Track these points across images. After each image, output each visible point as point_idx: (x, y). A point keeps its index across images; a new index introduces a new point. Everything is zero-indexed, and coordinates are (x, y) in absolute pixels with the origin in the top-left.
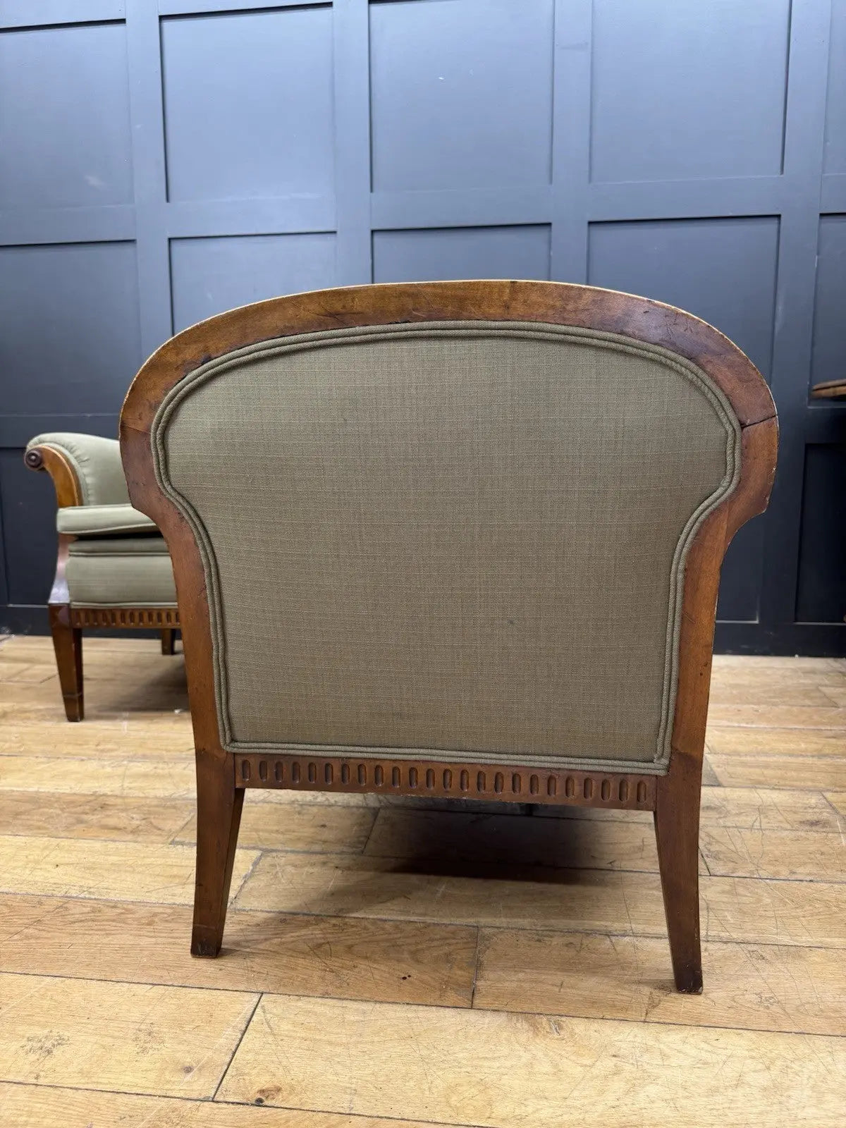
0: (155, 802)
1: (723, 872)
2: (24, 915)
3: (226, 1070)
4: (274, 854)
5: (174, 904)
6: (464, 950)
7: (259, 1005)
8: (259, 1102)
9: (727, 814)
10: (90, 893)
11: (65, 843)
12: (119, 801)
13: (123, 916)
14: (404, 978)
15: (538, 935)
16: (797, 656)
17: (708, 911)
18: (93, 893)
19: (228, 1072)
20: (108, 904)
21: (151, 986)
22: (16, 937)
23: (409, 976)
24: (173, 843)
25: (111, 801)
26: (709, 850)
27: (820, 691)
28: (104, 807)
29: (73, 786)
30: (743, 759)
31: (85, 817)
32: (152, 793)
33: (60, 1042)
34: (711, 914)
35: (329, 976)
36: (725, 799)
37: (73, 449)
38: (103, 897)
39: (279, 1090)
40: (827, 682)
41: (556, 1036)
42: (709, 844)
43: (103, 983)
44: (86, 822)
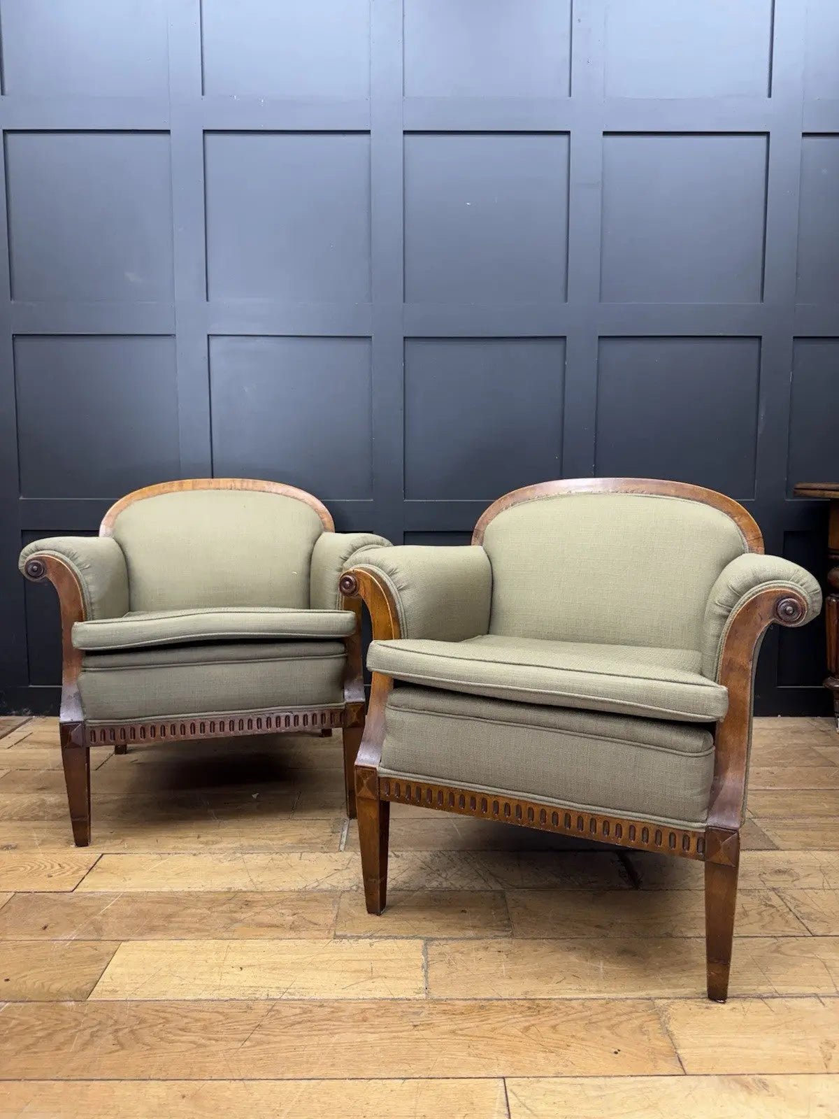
0: (294, 896)
1: (822, 932)
2: (242, 1021)
4: (436, 942)
5: (375, 999)
6: (652, 1022)
7: (508, 1090)
9: (798, 877)
10: (290, 993)
11: (235, 944)
12: (258, 897)
13: (336, 1015)
14: (616, 1053)
16: (779, 716)
17: (828, 970)
18: (294, 994)
20: (314, 1004)
21: (402, 1081)
22: (247, 1044)
23: (619, 1050)
24: (336, 937)
25: (250, 897)
26: (800, 912)
27: (814, 750)
28: (248, 904)
29: (204, 884)
31: (237, 915)
32: (286, 887)
34: (831, 972)
35: (552, 1057)
36: (789, 862)
37: (75, 557)
38: (305, 998)
40: (816, 742)
41: (765, 1092)
42: (798, 906)
43: (357, 1081)
44: (241, 921)
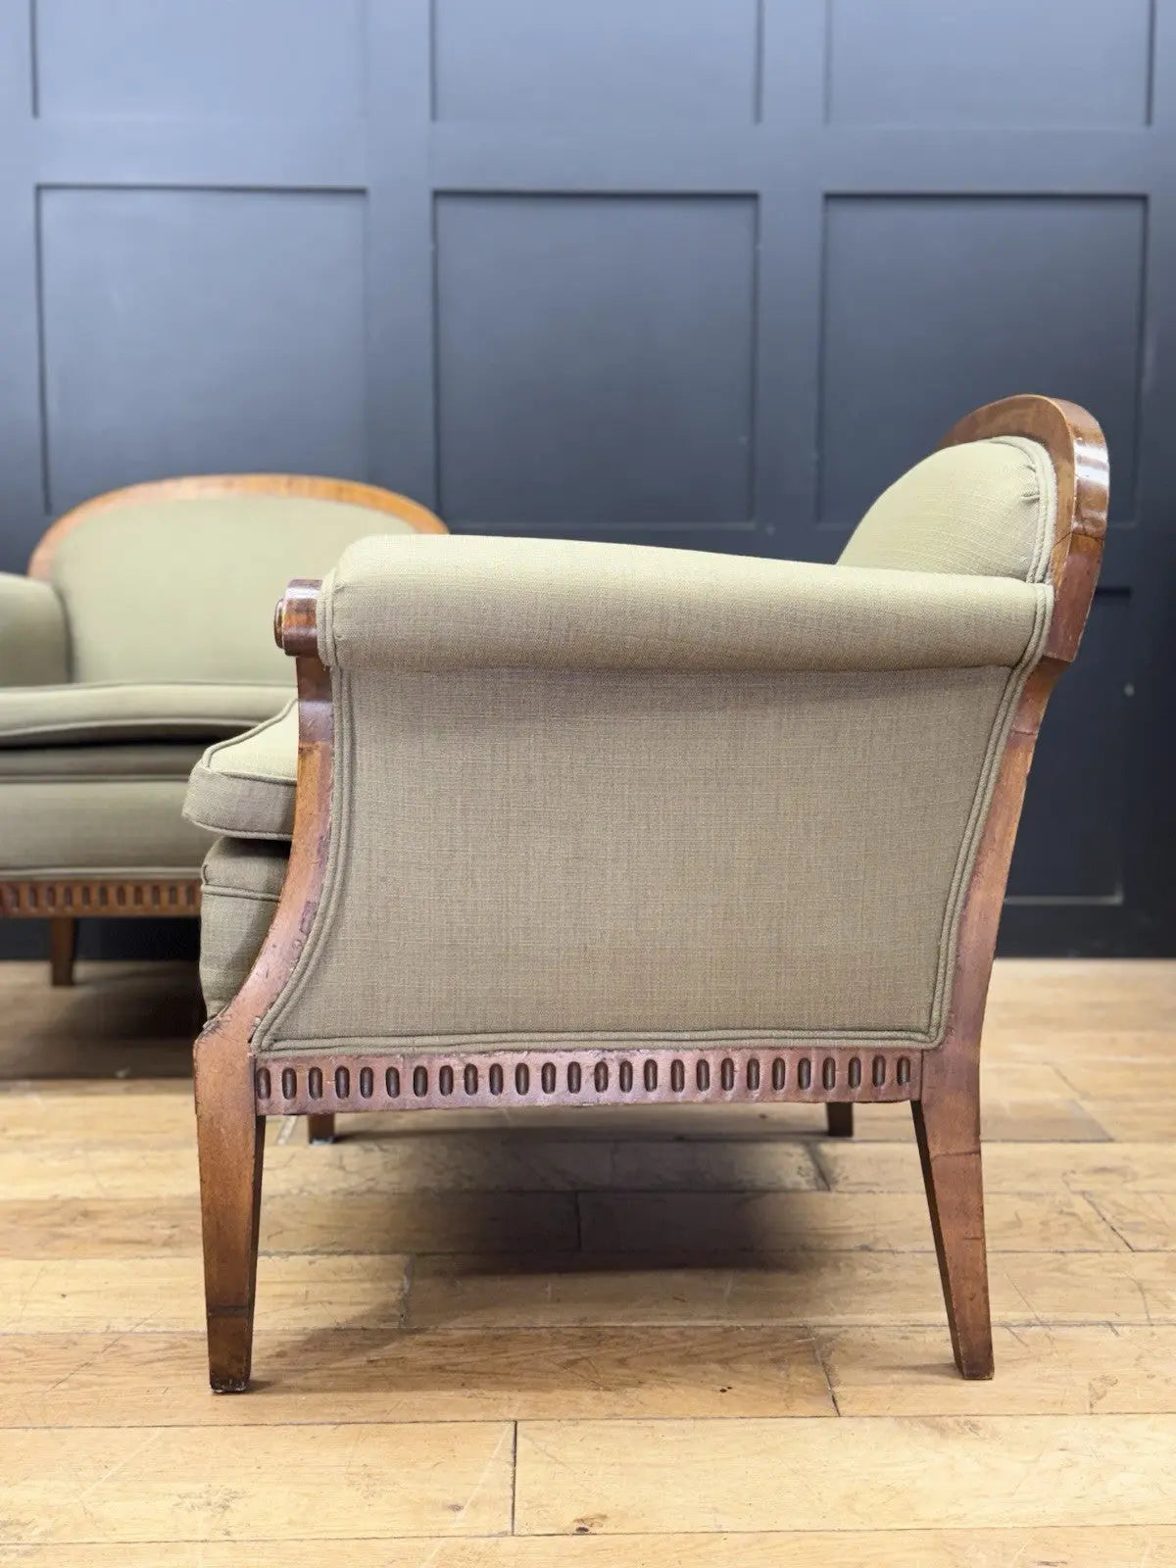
1: (1151, 1246)
2: (57, 1359)
3: (513, 1504)
5: (305, 1329)
7: (519, 1433)
8: (582, 1531)
9: (1135, 1177)
10: (150, 1325)
11: (55, 1265)
12: (109, 1206)
14: (724, 1391)
15: (900, 1331)
17: (1143, 1293)
18: (156, 1326)
19: (516, 1505)
21: (333, 1426)
22: (62, 1386)
23: (729, 1388)
26: (1121, 1221)
28: (87, 1215)
30: (1140, 1105)
31: (65, 1230)
33: (234, 1496)
34: (1148, 1295)
35: (608, 1395)
36: (1126, 1158)
38: (177, 1330)
39: (604, 1517)
41: (971, 1435)
42: (1120, 1214)
44: (71, 1237)
